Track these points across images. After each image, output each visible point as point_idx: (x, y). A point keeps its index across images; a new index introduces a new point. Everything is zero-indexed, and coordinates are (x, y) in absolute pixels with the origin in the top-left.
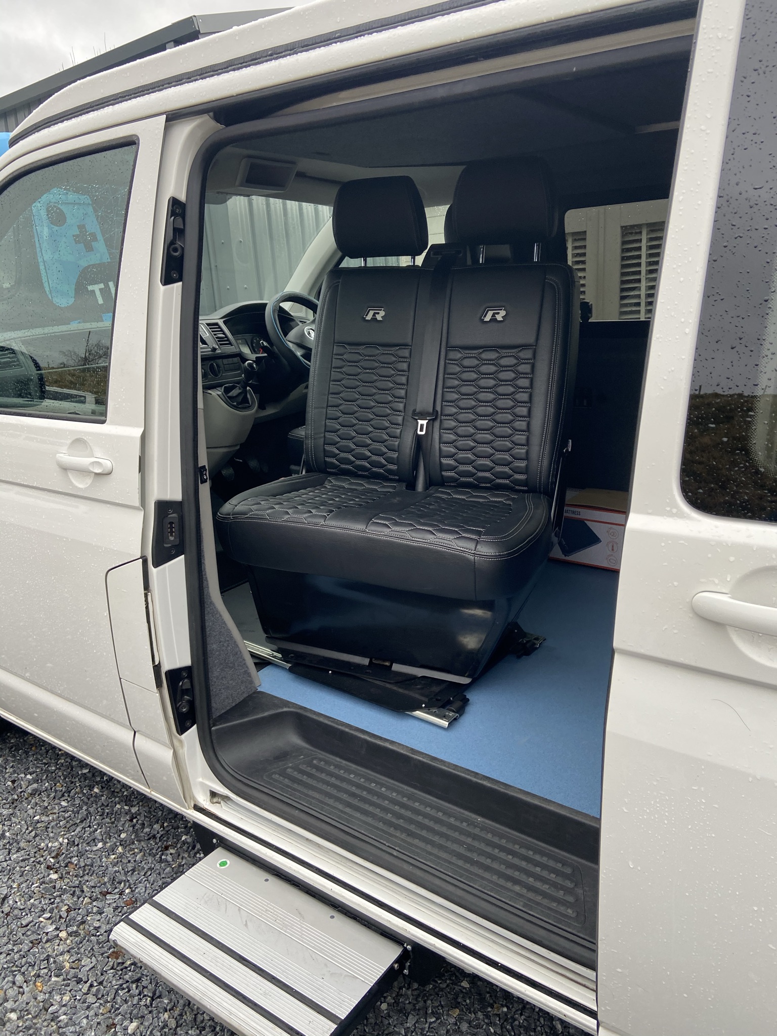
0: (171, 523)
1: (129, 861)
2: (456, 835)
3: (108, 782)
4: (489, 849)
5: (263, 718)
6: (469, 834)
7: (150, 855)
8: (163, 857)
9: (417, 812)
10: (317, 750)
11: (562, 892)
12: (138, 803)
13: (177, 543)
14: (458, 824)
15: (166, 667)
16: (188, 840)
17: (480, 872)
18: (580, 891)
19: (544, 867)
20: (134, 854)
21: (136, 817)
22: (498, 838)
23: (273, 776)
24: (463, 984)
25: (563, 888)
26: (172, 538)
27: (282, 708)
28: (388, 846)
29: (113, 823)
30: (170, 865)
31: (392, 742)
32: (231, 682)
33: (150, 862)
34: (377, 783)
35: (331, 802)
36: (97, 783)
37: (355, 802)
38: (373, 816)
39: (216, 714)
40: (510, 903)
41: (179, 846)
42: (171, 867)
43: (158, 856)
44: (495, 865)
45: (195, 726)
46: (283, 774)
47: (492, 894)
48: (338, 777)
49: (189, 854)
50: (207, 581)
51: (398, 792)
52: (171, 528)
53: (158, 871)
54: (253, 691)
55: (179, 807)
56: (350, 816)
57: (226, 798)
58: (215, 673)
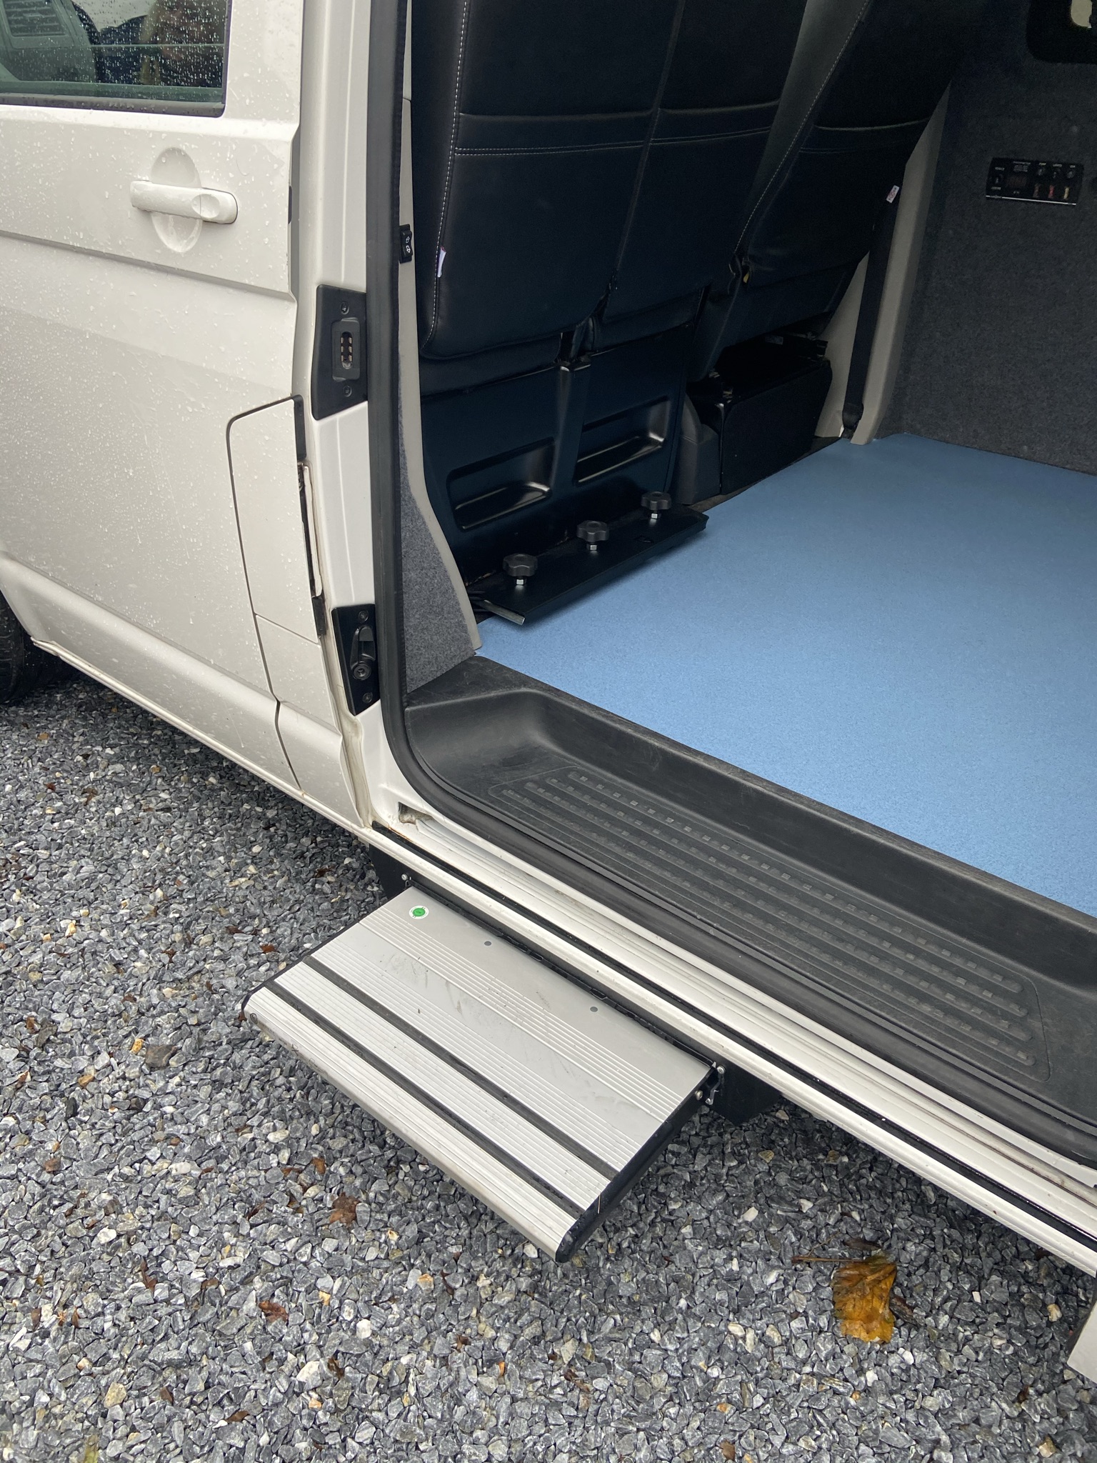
0: (346, 335)
1: (265, 888)
2: (815, 912)
3: (231, 772)
4: (873, 941)
5: (490, 699)
6: (837, 914)
7: (297, 881)
8: (317, 886)
9: (749, 871)
10: (574, 758)
11: (1005, 1023)
12: (276, 805)
13: (356, 376)
14: (817, 895)
15: (333, 602)
16: (354, 866)
17: (860, 976)
18: (1037, 1025)
19: (971, 978)
20: (273, 877)
21: (274, 825)
22: (887, 924)
23: (504, 792)
24: (778, 1114)
25: (1005, 1015)
26: (347, 366)
27: (519, 687)
28: (700, 920)
29: (238, 829)
30: (327, 898)
31: (708, 758)
32: (435, 638)
33: (298, 891)
34: (677, 818)
35: (601, 841)
36: (214, 769)
37: (643, 844)
38: (674, 870)
39: (411, 687)
40: (915, 1031)
41: (340, 872)
42: (329, 901)
43: (310, 884)
44: (886, 968)
45: (378, 703)
46: (520, 788)
47: (883, 1014)
48: (611, 803)
49: (356, 884)
50: (405, 458)
51: (714, 836)
52: (346, 345)
53: (310, 906)
54: (469, 655)
55: (349, 823)
56: (635, 866)
57: (426, 818)
58: (412, 620)
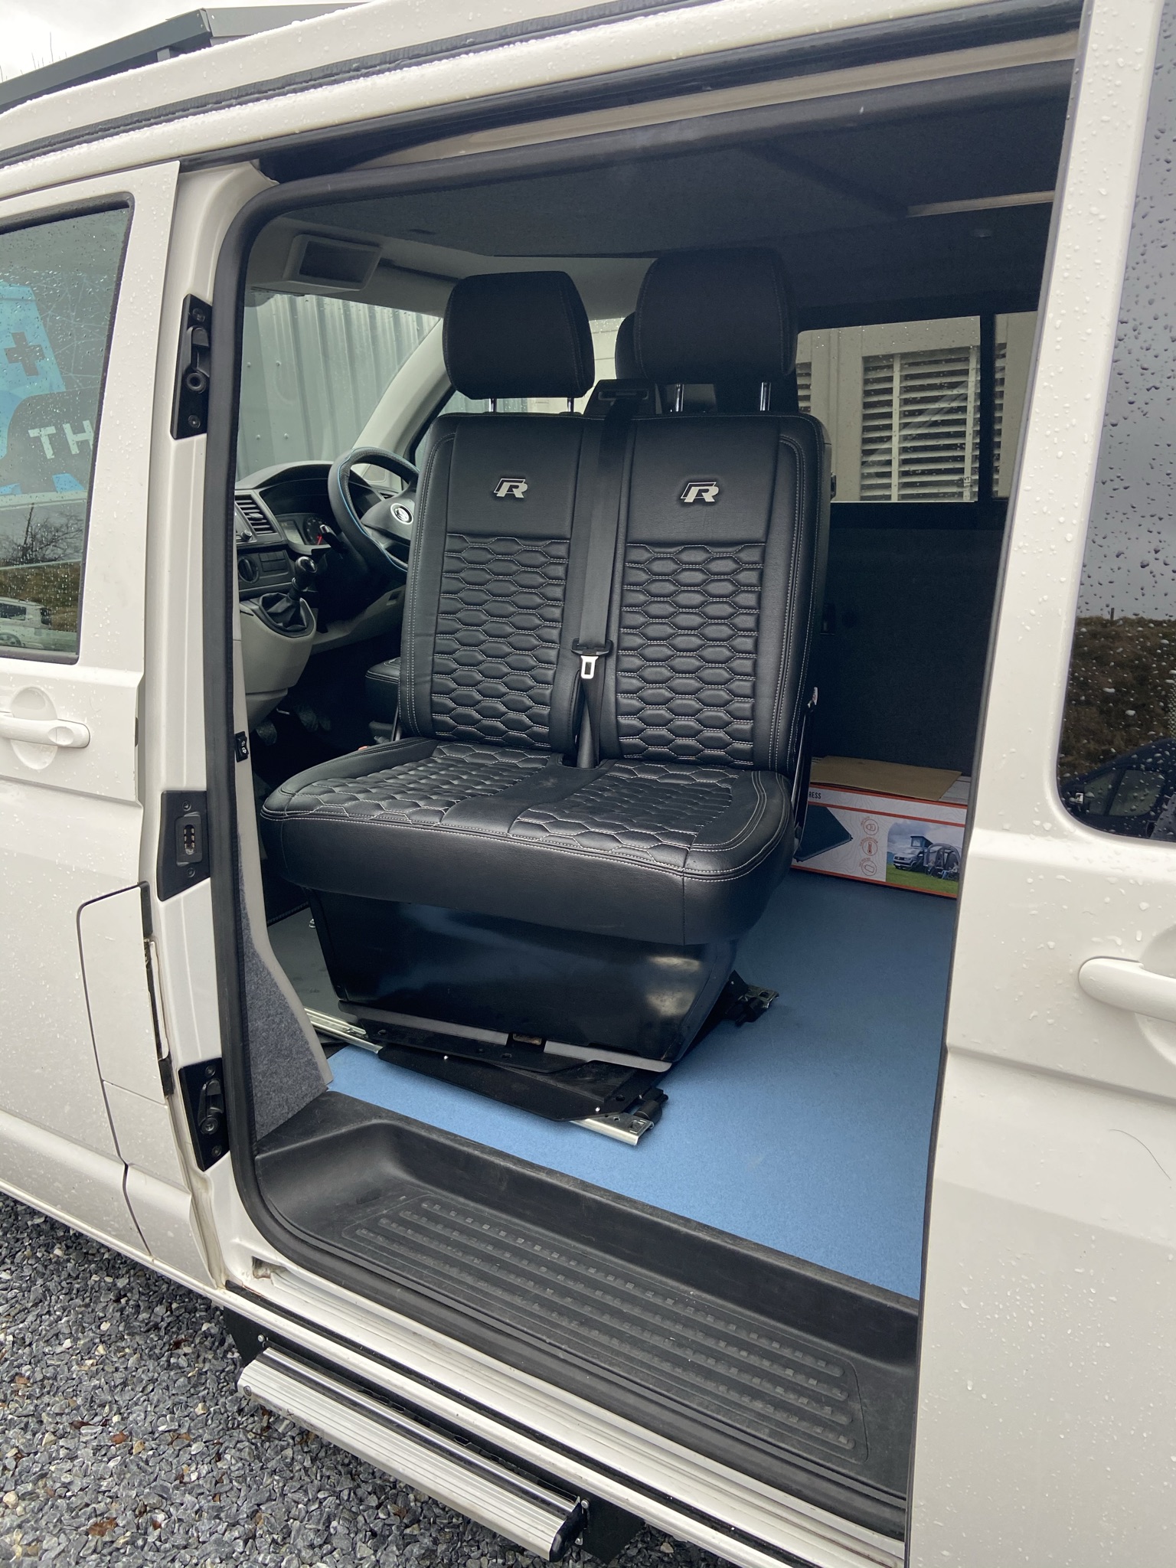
0: (189, 827)
1: (117, 1370)
2: (657, 1320)
3: (76, 1241)
4: (710, 1343)
5: (342, 1136)
6: (676, 1319)
7: (150, 1357)
8: (173, 1360)
9: (594, 1284)
10: (427, 1186)
11: (828, 1409)
12: (127, 1272)
13: (199, 859)
14: (659, 1301)
15: (180, 1061)
16: (213, 1331)
17: (698, 1381)
18: (857, 1406)
19: (798, 1368)
20: (123, 1356)
21: (125, 1296)
22: (722, 1323)
23: (358, 1232)
25: (830, 1402)
26: (190, 852)
27: (370, 1119)
28: (550, 1344)
29: (87, 1306)
30: (183, 1373)
31: (550, 1172)
32: (285, 1080)
33: (151, 1368)
34: (527, 1238)
35: (454, 1272)
36: (59, 1240)
37: (493, 1271)
38: (523, 1293)
39: (261, 1133)
40: (749, 1430)
41: (197, 1341)
42: (186, 1376)
43: (164, 1359)
44: (721, 1369)
45: (228, 1155)
46: (374, 1227)
47: (719, 1417)
48: (463, 1230)
49: (215, 1351)
50: (248, 920)
51: (562, 1252)
52: (189, 834)
53: (164, 1384)
54: (320, 1092)
55: (201, 1285)
56: (486, 1294)
57: (279, 1269)
58: (260, 1067)
